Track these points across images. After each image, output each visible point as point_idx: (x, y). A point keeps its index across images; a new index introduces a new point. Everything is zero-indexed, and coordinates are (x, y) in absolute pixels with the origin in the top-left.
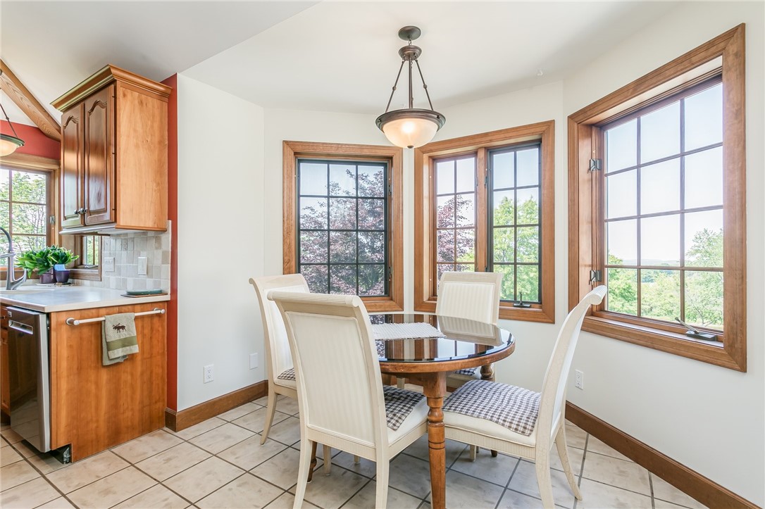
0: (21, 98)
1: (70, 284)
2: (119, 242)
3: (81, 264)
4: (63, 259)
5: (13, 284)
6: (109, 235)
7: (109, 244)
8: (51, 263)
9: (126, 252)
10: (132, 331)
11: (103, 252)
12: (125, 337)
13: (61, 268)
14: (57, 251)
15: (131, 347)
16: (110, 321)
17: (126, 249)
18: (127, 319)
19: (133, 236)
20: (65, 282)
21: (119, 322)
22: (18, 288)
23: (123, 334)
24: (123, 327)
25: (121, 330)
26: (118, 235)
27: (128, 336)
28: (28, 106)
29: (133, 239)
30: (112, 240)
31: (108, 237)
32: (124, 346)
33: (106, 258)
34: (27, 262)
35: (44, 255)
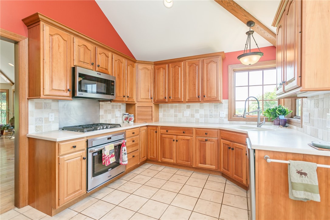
0: (264, 33)
1: (287, 126)
2: (313, 102)
3: (295, 115)
4: (284, 112)
5: (260, 124)
6: (307, 97)
7: (306, 104)
8: (277, 114)
9: (317, 109)
10: (313, 180)
11: (303, 109)
12: (306, 183)
13: (282, 117)
14: (281, 108)
15: (313, 194)
16: (294, 166)
17: (318, 107)
18: (311, 167)
19: (323, 97)
20: (284, 125)
21: (302, 168)
22: (262, 127)
23: (305, 180)
24: (305, 174)
25: (303, 176)
26: (312, 97)
27: (310, 183)
28: (267, 35)
29: (323, 100)
30: (308, 101)
31: (306, 99)
32: (305, 190)
33: (304, 113)
34: (267, 114)
35: (274, 110)
